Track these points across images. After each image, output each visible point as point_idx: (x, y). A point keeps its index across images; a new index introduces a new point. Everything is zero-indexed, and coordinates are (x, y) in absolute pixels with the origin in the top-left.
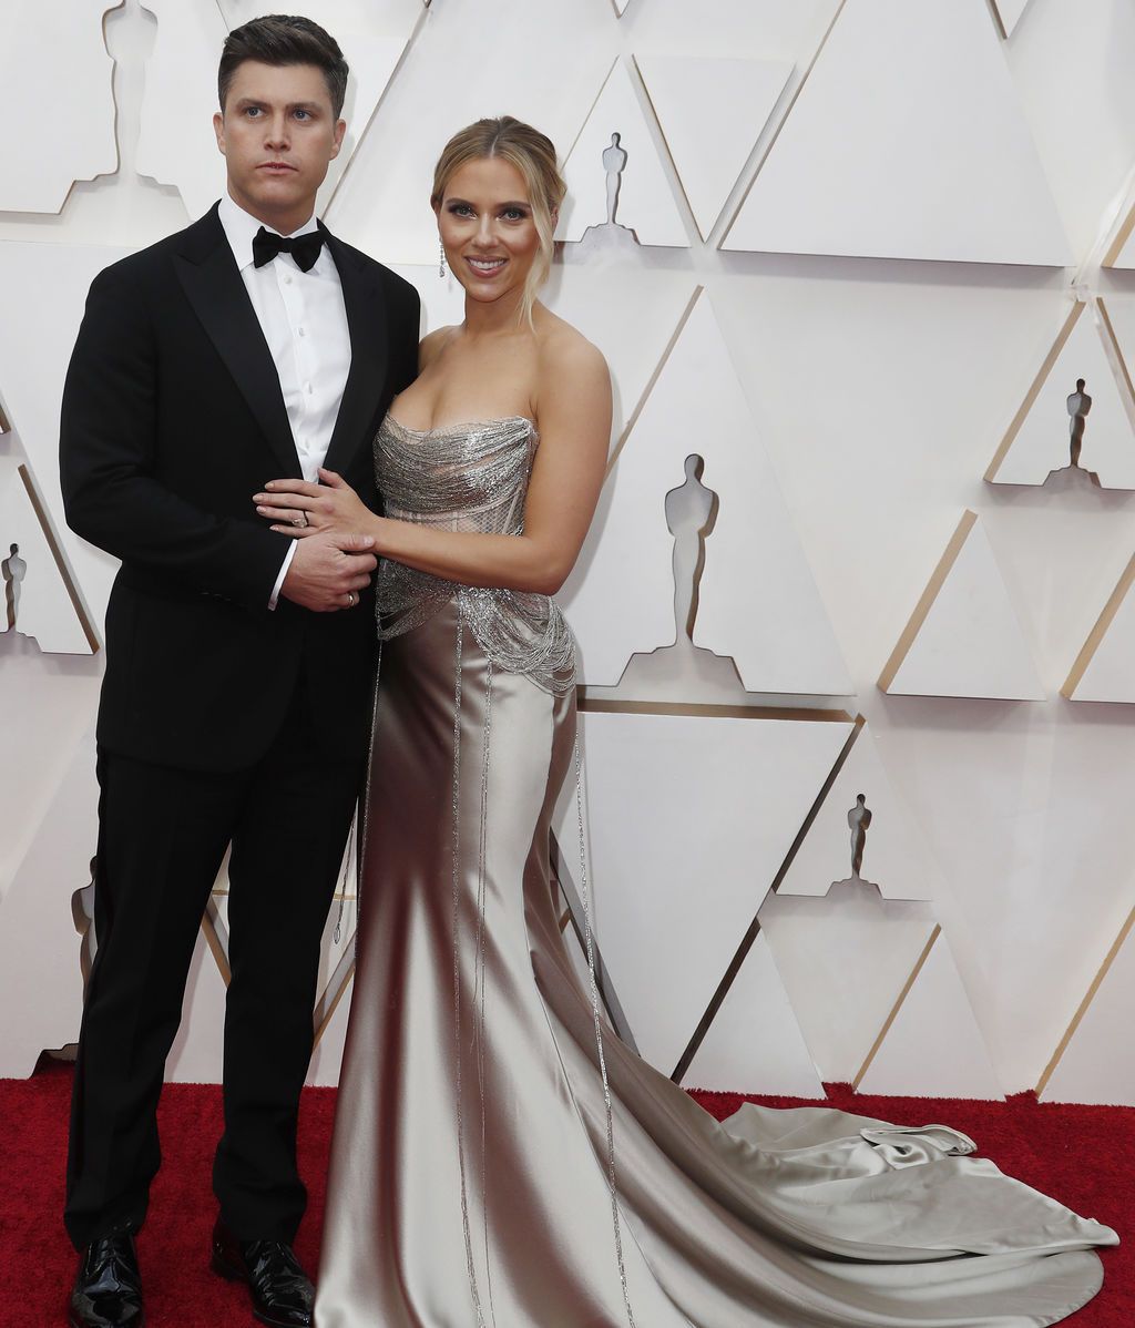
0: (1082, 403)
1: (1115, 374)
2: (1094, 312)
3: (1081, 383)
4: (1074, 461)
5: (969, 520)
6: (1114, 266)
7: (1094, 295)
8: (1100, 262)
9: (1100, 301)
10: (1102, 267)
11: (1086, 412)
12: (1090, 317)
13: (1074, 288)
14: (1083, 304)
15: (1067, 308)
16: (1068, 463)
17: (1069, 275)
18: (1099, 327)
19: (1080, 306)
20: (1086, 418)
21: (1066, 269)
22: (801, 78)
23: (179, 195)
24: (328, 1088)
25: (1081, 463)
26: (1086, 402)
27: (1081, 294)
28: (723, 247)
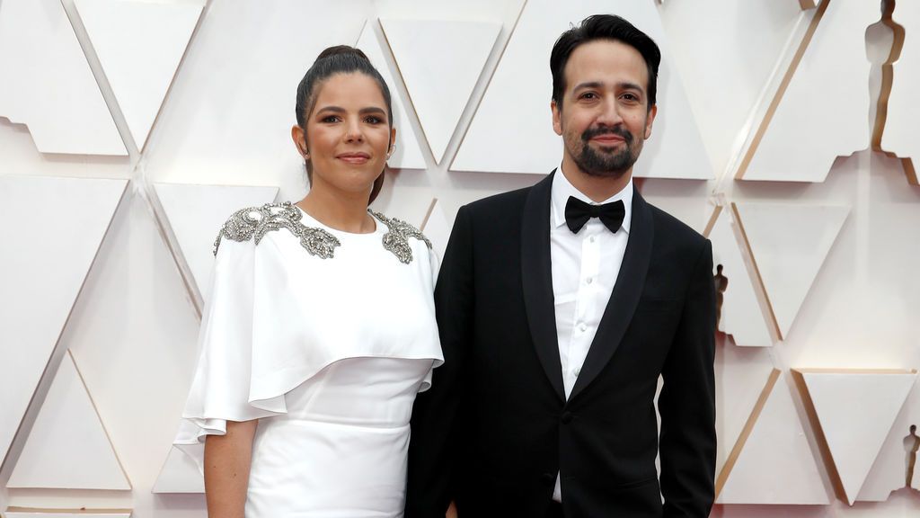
0: (721, 282)
1: (745, 260)
2: (730, 214)
3: (720, 268)
4: (716, 327)
6: (743, 179)
7: (729, 201)
8: (733, 176)
9: (733, 205)
10: (735, 180)
11: (724, 290)
12: (726, 218)
13: (715, 196)
14: (721, 208)
15: (709, 211)
17: (711, 186)
18: (733, 225)
19: (718, 209)
20: (724, 294)
21: (709, 182)
22: (507, 37)
23: (29, 132)
25: (721, 328)
26: (725, 282)
27: (720, 200)
28: (451, 169)
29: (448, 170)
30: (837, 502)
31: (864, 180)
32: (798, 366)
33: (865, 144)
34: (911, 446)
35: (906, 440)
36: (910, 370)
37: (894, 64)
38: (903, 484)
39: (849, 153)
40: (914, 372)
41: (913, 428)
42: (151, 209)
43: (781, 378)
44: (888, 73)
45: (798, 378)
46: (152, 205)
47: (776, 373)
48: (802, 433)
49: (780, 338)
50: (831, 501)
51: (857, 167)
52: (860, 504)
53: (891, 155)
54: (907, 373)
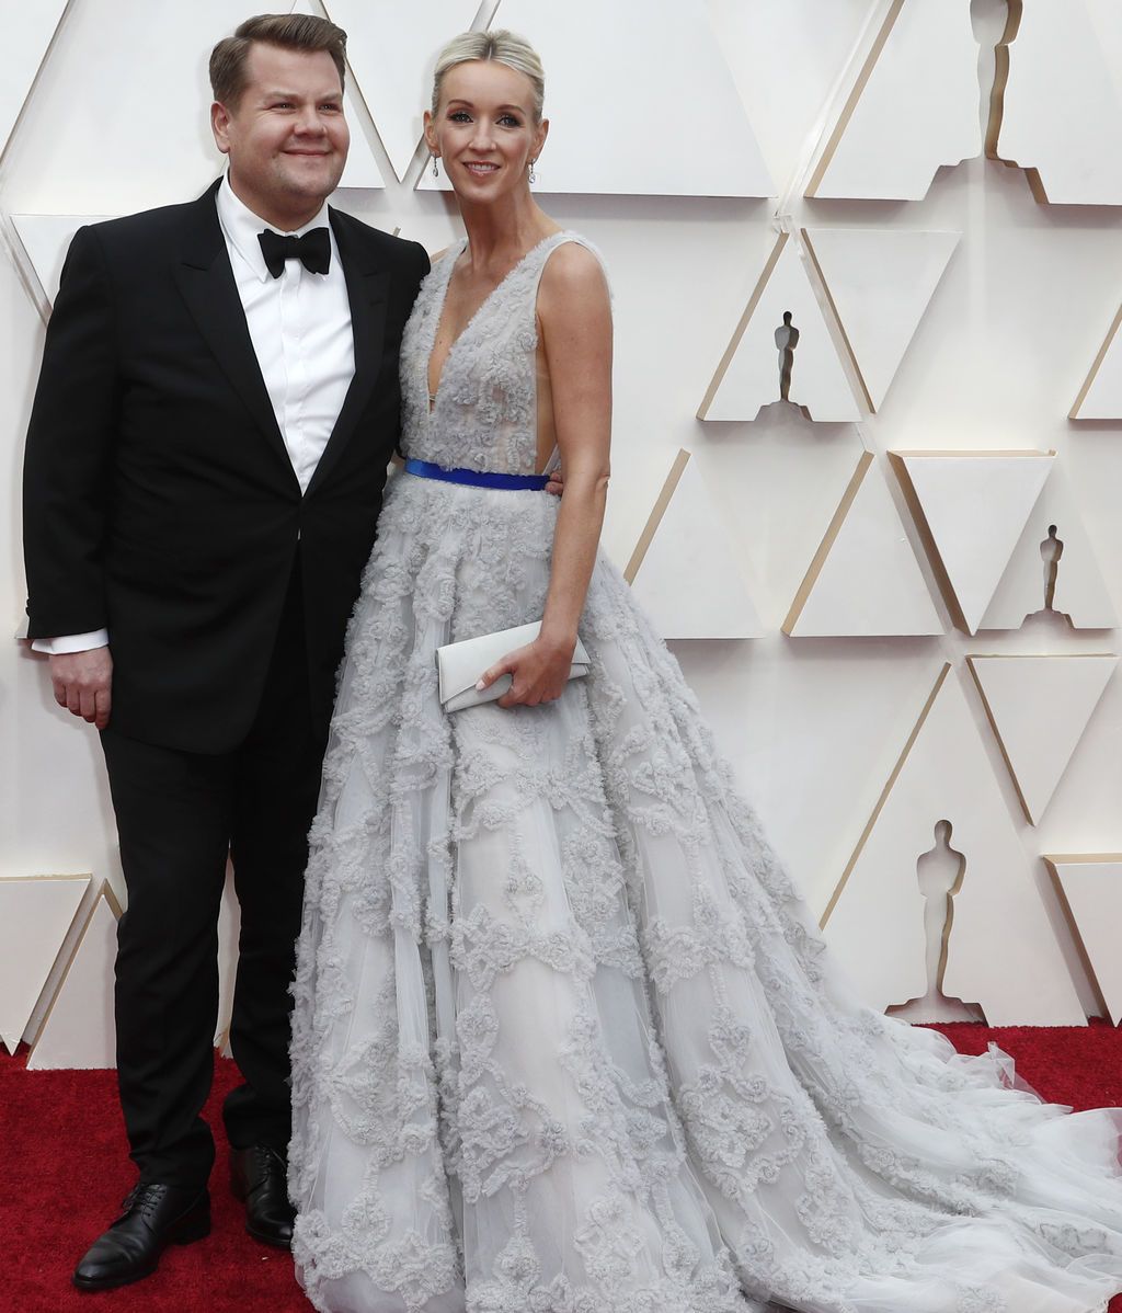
0: (789, 336)
1: (821, 305)
2: (799, 244)
3: (787, 316)
4: (784, 395)
5: (683, 457)
6: (815, 196)
7: (798, 227)
8: (802, 192)
9: (803, 232)
10: (805, 197)
11: (794, 346)
12: (795, 248)
13: (778, 220)
14: (787, 235)
15: (773, 239)
16: (778, 397)
17: (774, 204)
18: (803, 259)
19: (784, 237)
21: (769, 201)
24: (59, 1070)
25: (791, 398)
26: (794, 335)
27: (785, 225)
28: (418, 188)
29: (415, 190)
30: (955, 632)
31: (977, 197)
32: (896, 448)
33: (976, 150)
34: (1050, 554)
35: (1044, 545)
36: (1047, 452)
37: (1009, 45)
38: (1041, 606)
39: (955, 163)
40: (1052, 453)
41: (1053, 529)
42: (8, 251)
43: (874, 463)
44: (1002, 57)
45: (897, 463)
46: (9, 244)
47: (867, 458)
48: (905, 538)
49: (873, 411)
50: (948, 629)
51: (966, 180)
52: (986, 634)
53: (1011, 164)
54: (1041, 454)
